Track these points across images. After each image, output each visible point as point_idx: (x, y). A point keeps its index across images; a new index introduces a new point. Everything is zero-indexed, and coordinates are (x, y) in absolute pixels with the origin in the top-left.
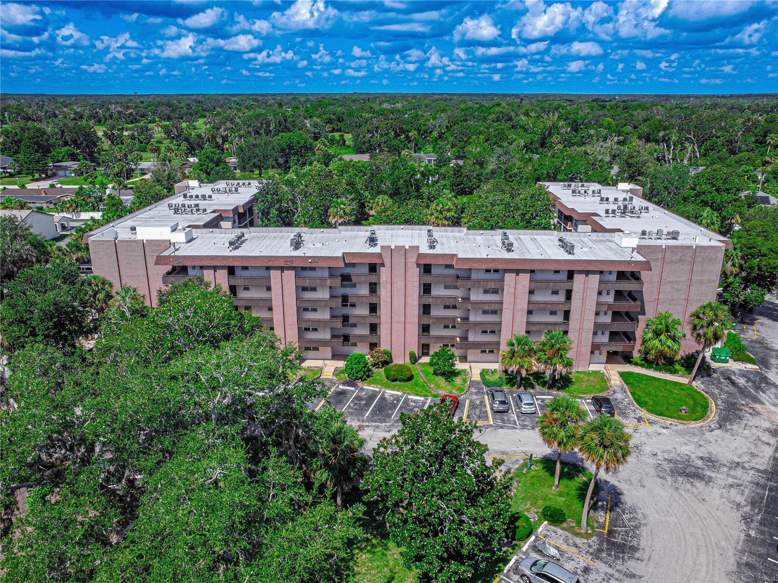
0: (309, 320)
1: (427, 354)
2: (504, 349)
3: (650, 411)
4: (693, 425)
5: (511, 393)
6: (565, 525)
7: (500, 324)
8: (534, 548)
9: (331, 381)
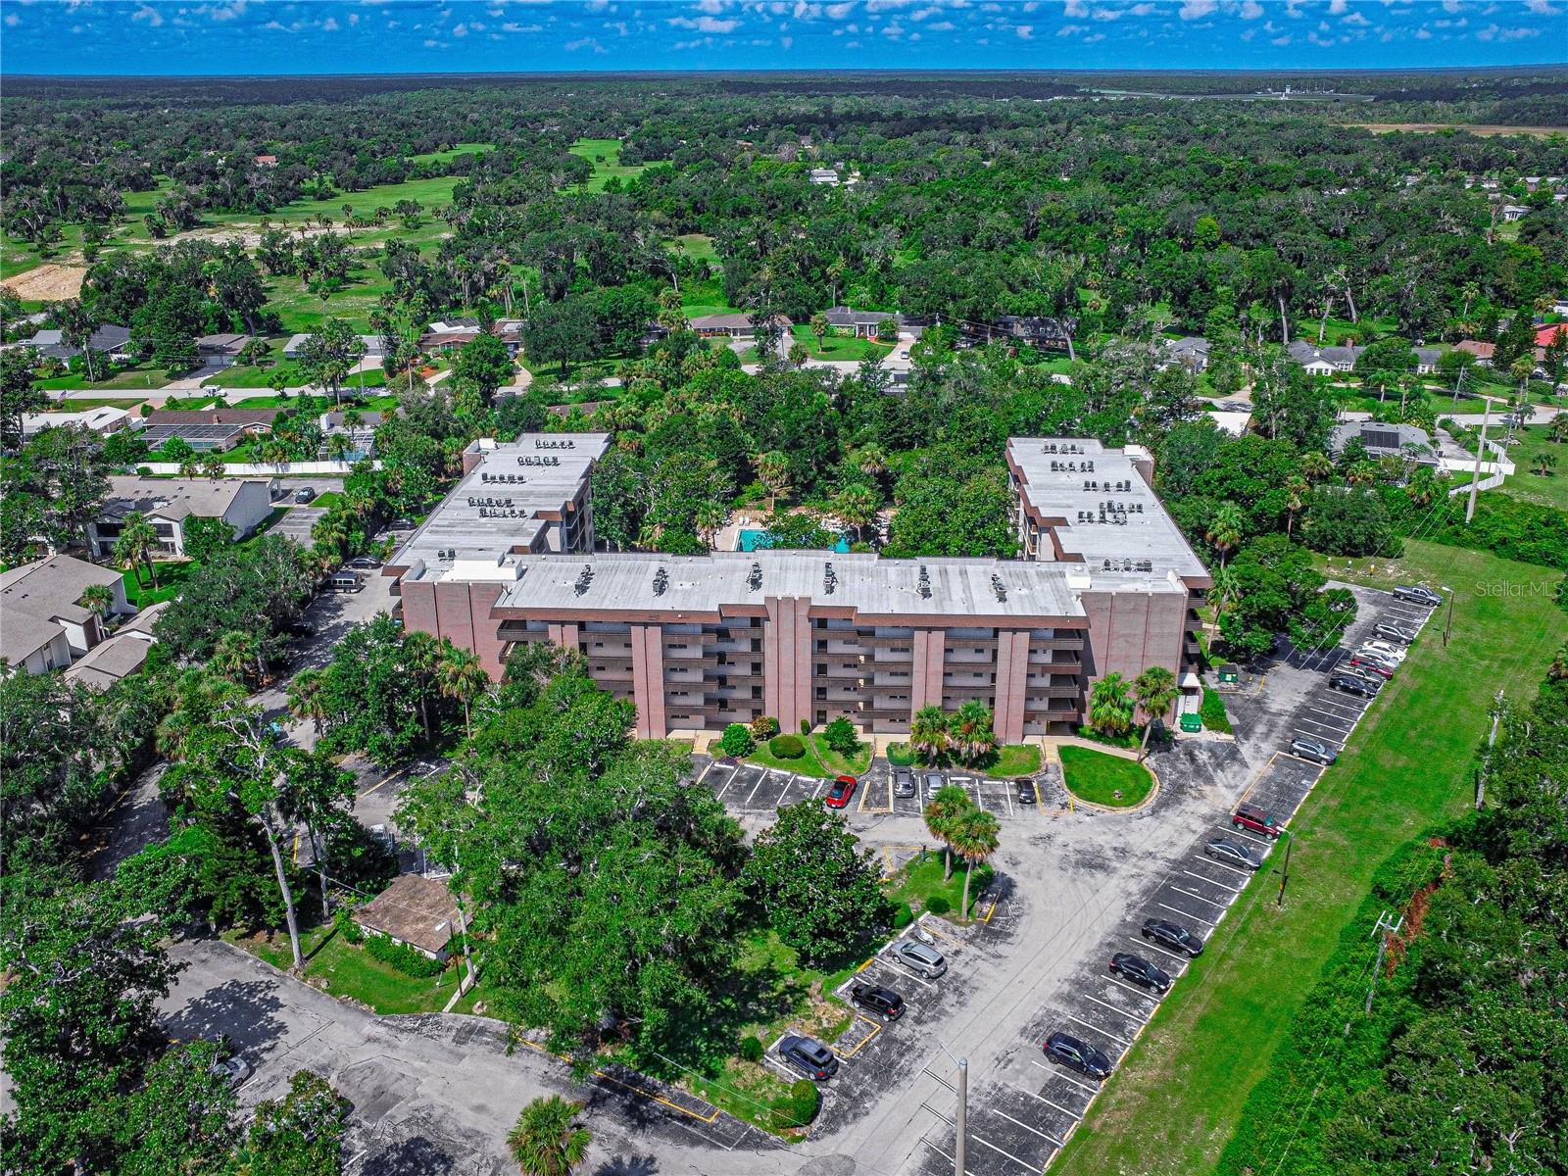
0: (678, 683)
1: (823, 721)
2: (914, 722)
3: (1080, 796)
4: (1123, 811)
5: (921, 773)
6: (947, 915)
7: (910, 688)
8: (912, 935)
9: (705, 757)
